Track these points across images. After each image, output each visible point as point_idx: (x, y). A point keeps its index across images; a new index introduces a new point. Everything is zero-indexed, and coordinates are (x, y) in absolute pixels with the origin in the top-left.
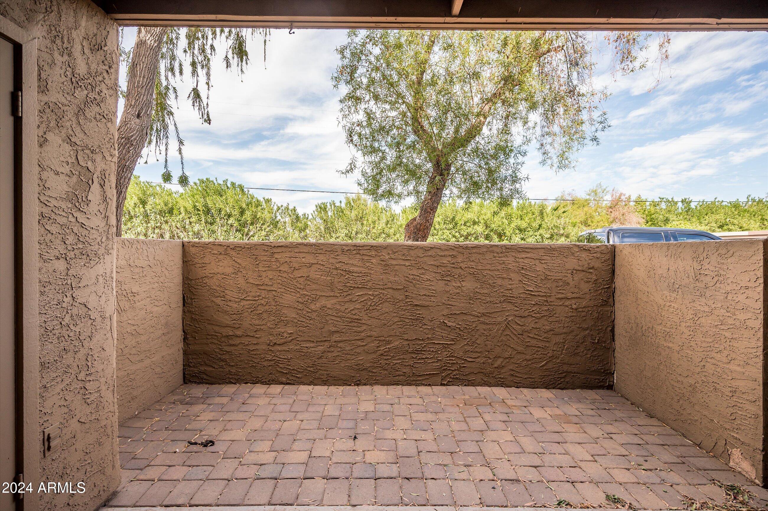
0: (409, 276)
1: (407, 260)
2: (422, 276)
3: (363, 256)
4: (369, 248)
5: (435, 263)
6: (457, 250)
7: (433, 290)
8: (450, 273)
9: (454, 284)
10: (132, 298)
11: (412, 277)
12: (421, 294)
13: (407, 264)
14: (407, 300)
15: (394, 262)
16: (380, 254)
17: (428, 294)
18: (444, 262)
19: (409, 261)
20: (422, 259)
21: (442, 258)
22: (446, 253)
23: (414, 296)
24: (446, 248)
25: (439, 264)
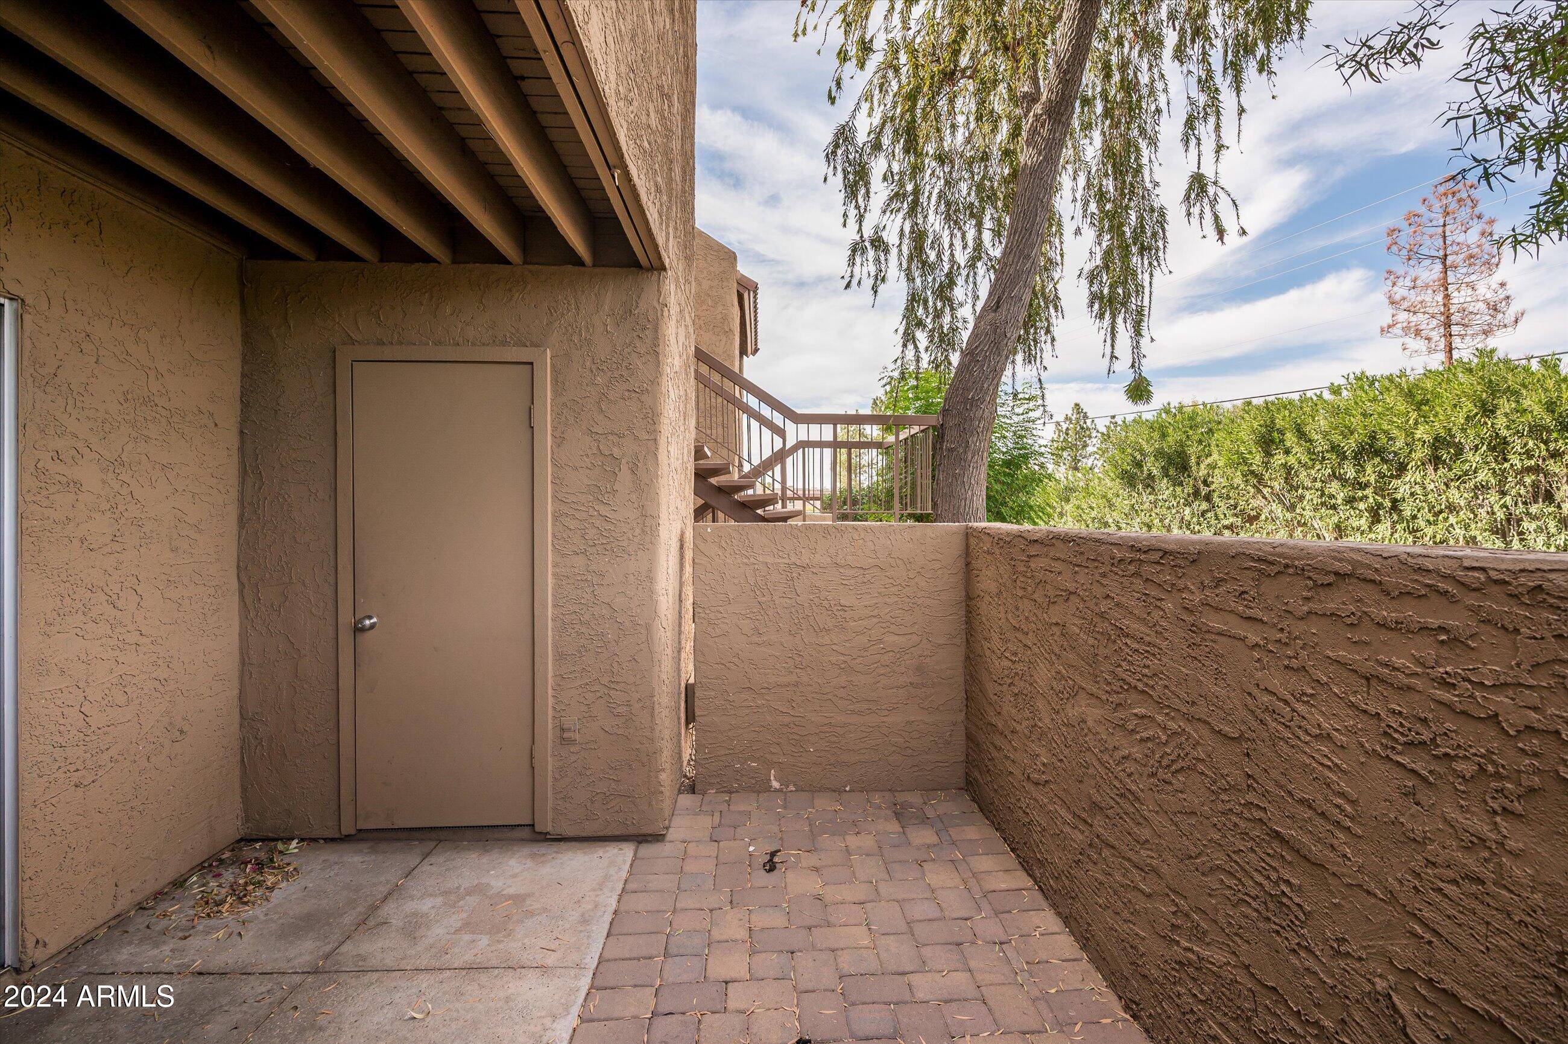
0: (1255, 691)
1: (1249, 618)
2: (1301, 708)
3: (1149, 585)
4: (1156, 556)
5: (1355, 657)
6: (1471, 600)
7: (1342, 795)
8: (1426, 736)
9: (1453, 814)
10: (841, 613)
11: (1266, 698)
12: (1299, 795)
13: (1253, 638)
14: (1251, 797)
15: (1215, 623)
16: (1181, 584)
17: (1321, 805)
18: (1399, 662)
19: (1259, 627)
20: (1302, 626)
21: (1384, 635)
22: (1411, 613)
23: (1270, 787)
24: (1406, 582)
25: (1370, 668)
